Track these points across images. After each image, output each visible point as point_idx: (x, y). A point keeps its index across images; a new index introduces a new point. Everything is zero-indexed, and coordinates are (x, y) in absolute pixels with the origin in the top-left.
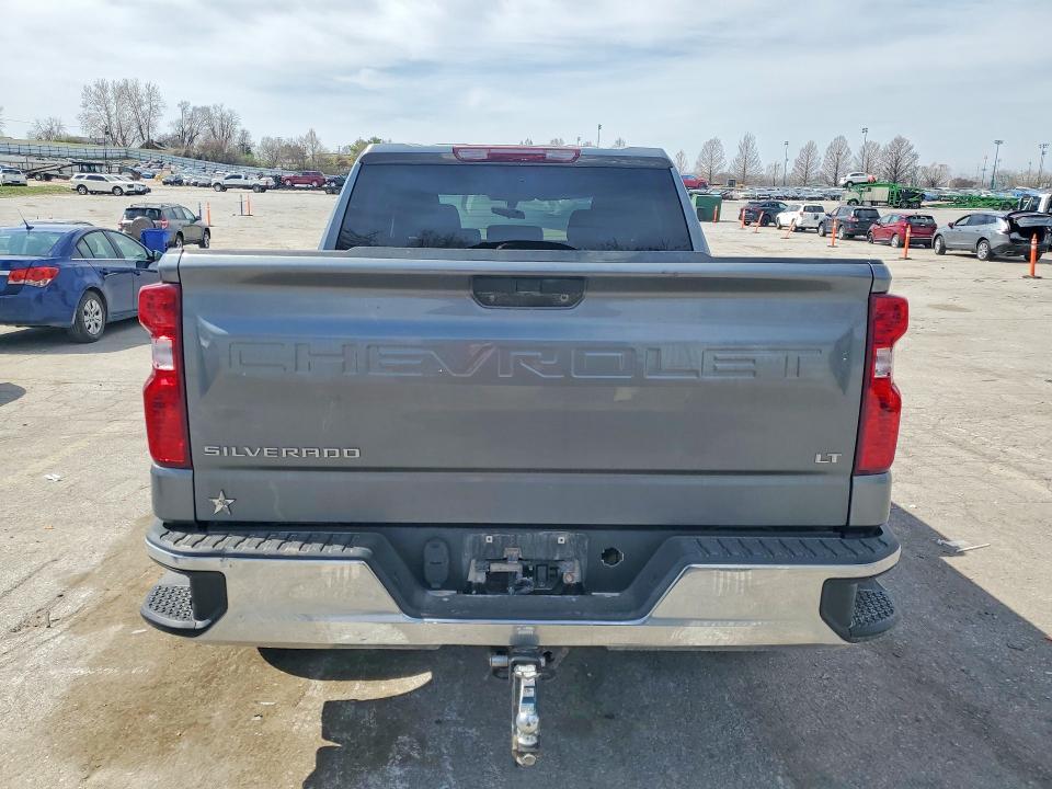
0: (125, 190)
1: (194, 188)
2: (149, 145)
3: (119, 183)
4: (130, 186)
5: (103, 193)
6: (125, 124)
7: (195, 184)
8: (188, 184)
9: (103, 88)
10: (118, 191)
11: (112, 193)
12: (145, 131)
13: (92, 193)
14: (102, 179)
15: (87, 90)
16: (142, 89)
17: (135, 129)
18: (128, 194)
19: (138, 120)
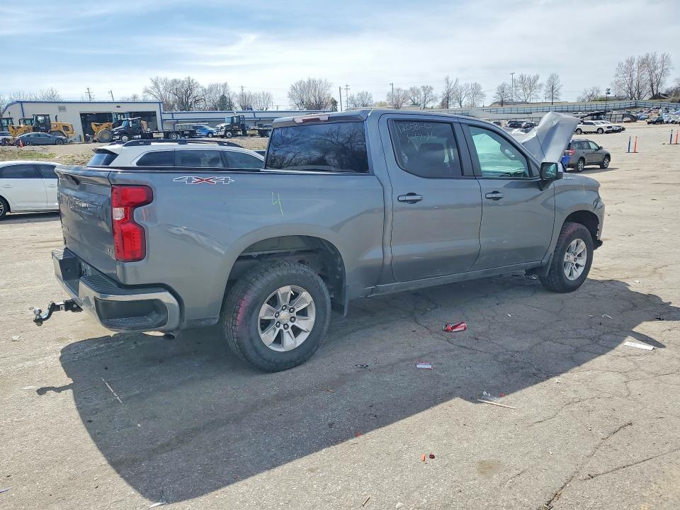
0: (605, 130)
1: (671, 125)
2: (656, 97)
3: (602, 126)
4: (608, 127)
5: (591, 133)
6: (642, 84)
7: (673, 122)
8: (667, 122)
9: (630, 62)
10: (600, 131)
11: (596, 133)
12: (655, 87)
13: (585, 133)
14: (592, 124)
15: (620, 65)
16: (659, 58)
17: (648, 87)
18: (607, 132)
19: (651, 80)
